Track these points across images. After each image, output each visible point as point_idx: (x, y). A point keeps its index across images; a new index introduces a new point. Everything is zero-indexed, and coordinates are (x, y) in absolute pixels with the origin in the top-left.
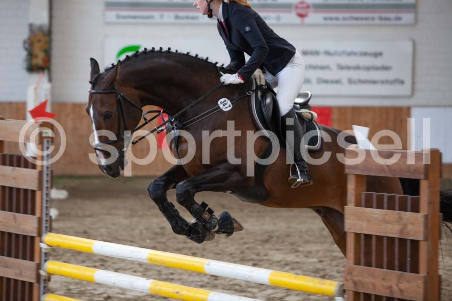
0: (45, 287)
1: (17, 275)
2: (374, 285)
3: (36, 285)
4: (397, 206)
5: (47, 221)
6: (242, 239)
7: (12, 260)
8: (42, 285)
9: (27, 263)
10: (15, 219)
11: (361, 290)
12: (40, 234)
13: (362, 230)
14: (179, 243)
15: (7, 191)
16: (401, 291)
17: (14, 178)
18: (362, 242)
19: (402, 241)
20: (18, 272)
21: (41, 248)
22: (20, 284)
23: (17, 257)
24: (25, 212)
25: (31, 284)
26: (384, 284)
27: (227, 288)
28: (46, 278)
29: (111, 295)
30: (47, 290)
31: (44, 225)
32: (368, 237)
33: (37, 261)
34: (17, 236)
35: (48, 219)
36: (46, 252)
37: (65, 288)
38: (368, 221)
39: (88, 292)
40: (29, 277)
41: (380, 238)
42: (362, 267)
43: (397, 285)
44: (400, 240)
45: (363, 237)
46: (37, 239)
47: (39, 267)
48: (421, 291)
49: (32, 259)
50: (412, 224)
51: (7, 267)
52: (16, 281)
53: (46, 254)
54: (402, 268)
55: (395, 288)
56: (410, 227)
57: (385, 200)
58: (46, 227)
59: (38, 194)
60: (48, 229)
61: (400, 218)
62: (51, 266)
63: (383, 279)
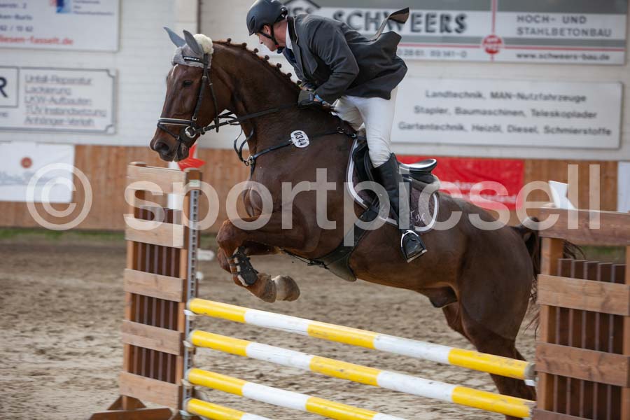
0: (189, 361)
1: (157, 346)
2: (570, 367)
3: (179, 358)
4: (599, 275)
5: (192, 284)
6: (417, 311)
7: (152, 329)
8: (186, 358)
9: (170, 332)
10: (157, 281)
11: (556, 373)
12: (185, 300)
13: (558, 303)
14: (342, 315)
15: (148, 249)
16: (602, 374)
17: (156, 235)
18: (558, 317)
19: (604, 316)
20: (159, 342)
21: (185, 316)
22: (161, 355)
23: (158, 325)
24: (168, 274)
25: (174, 357)
26: (582, 365)
27: (398, 369)
28: (192, 350)
29: (264, 373)
30: (191, 365)
31: (189, 289)
32: (564, 311)
33: (181, 330)
34: (159, 300)
35: (194, 282)
36: (192, 320)
37: (212, 364)
38: (566, 292)
39: (237, 369)
40: (171, 348)
41: (578, 313)
42: (556, 346)
43: (597, 367)
44: (602, 315)
45: (558, 311)
46: (181, 306)
47: (183, 337)
48: (625, 374)
49: (175, 328)
50: (616, 297)
51: (146, 336)
52: (157, 353)
53: (191, 322)
54: (603, 348)
55: (595, 370)
56: (613, 300)
57: (586, 268)
58: (192, 292)
59: (183, 253)
60: (194, 294)
61: (603, 290)
62: (196, 336)
63: (582, 360)
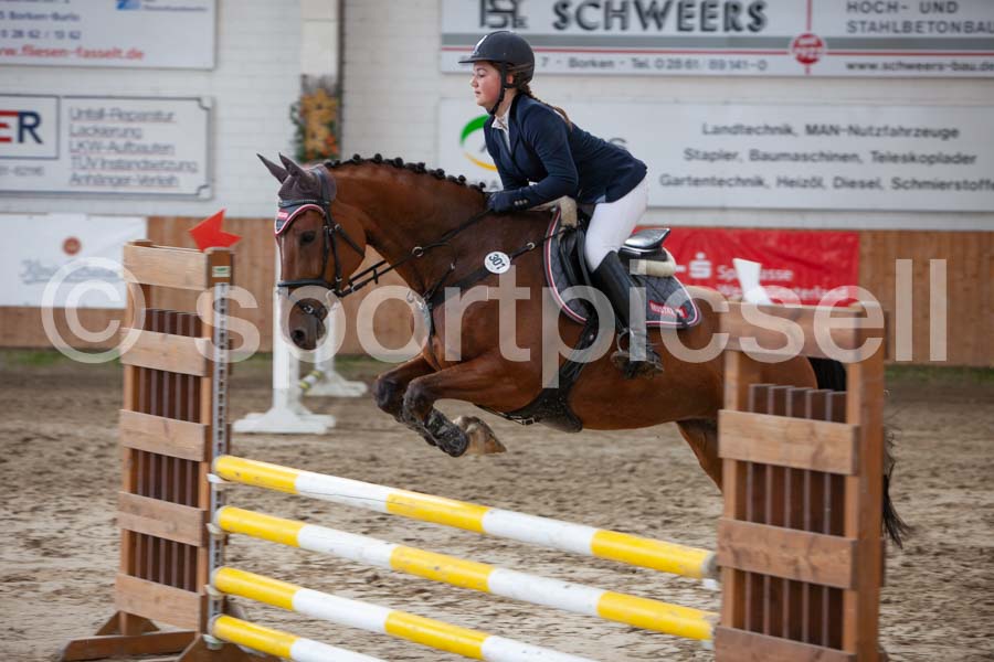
0: (217, 555)
1: (169, 532)
2: (767, 558)
3: (201, 551)
4: (808, 410)
5: (220, 433)
7: (162, 504)
8: (213, 551)
9: (187, 511)
10: (166, 428)
11: (747, 568)
12: (208, 458)
13: (748, 454)
15: (154, 377)
16: (814, 569)
17: (165, 355)
18: (750, 478)
19: (817, 476)
20: (171, 526)
21: (210, 484)
22: (175, 547)
23: (170, 499)
24: (184, 417)
25: (194, 549)
26: (785, 555)
28: (221, 538)
30: (220, 561)
31: (216, 441)
32: (759, 468)
33: (203, 507)
34: (171, 459)
35: (223, 429)
36: (221, 489)
38: (760, 438)
40: (190, 537)
41: (779, 471)
42: (749, 524)
43: (806, 558)
44: (814, 473)
45: (750, 469)
46: (203, 467)
47: (207, 517)
48: (847, 569)
49: (195, 504)
50: (833, 444)
51: (153, 517)
52: (169, 543)
53: (219, 494)
54: (816, 527)
55: (803, 563)
56: (829, 450)
57: (789, 399)
58: (220, 445)
59: (205, 383)
60: (224, 448)
61: (813, 433)
62: (227, 517)
63: (783, 547)
